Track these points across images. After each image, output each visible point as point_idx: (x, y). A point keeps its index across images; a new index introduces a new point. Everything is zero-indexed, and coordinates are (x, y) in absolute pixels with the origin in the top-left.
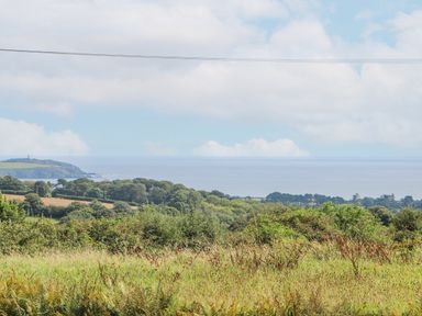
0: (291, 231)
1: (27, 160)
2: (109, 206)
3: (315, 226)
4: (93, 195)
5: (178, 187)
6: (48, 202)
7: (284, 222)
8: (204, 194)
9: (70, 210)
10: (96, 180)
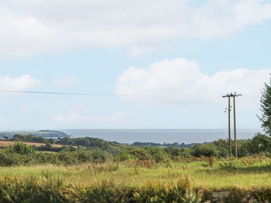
0: (133, 156)
1: (47, 131)
2: (76, 147)
3: (142, 154)
4: (70, 143)
5: (101, 140)
6: (54, 146)
7: (131, 153)
8: (110, 142)
9: (62, 148)
10: (72, 138)
